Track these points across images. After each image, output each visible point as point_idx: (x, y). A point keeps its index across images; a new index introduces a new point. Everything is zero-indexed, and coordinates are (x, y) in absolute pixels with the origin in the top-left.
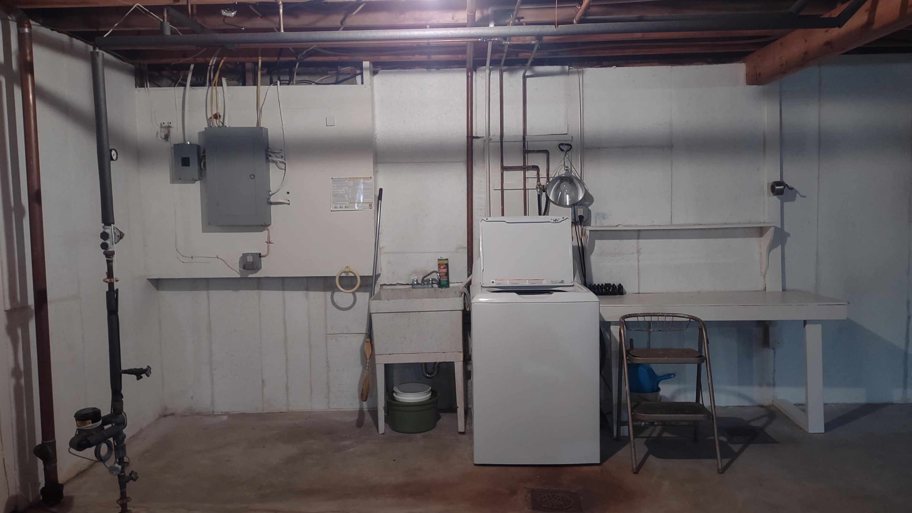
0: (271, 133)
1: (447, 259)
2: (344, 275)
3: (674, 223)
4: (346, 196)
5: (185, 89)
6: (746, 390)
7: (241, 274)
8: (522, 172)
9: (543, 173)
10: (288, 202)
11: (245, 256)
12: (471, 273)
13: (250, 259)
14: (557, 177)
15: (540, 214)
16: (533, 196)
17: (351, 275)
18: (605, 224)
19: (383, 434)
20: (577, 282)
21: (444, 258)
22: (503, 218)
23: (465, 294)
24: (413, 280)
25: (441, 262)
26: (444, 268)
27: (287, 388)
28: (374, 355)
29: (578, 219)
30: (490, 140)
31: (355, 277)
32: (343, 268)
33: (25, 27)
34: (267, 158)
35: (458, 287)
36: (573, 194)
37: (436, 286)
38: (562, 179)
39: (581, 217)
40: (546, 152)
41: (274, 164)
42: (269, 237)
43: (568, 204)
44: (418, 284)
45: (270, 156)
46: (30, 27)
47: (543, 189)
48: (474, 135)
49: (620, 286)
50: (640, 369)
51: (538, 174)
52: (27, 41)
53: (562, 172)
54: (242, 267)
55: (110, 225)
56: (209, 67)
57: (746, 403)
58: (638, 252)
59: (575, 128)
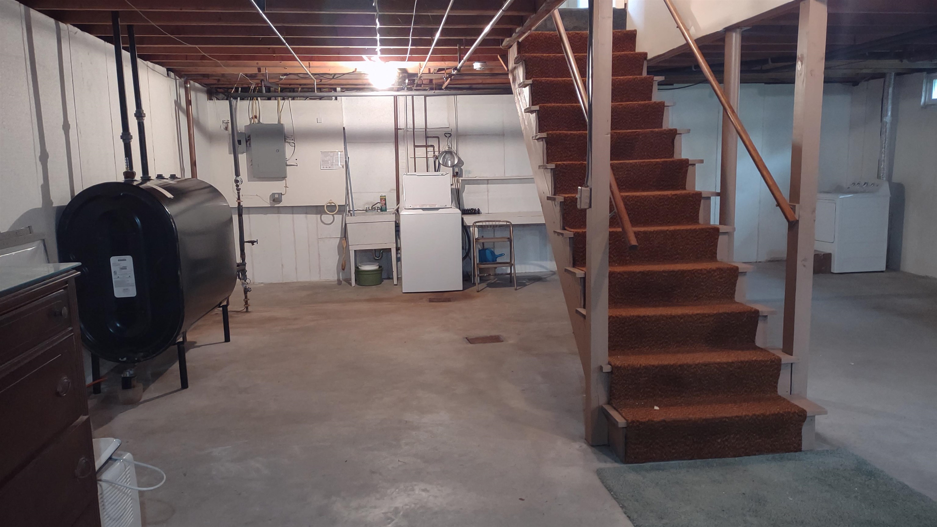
0: (286, 127)
1: (385, 196)
2: (329, 204)
3: (506, 175)
4: (329, 161)
5: (237, 102)
6: (544, 263)
7: (271, 205)
8: (425, 148)
9: (436, 149)
10: (297, 165)
11: (274, 194)
12: (399, 203)
13: (277, 196)
14: (444, 151)
15: (435, 171)
16: (431, 161)
17: (333, 204)
18: (470, 176)
19: (354, 287)
20: (454, 206)
21: (383, 195)
22: (415, 173)
23: (396, 214)
24: (367, 208)
25: (382, 197)
26: (383, 201)
27: (296, 269)
28: (349, 245)
29: (455, 174)
30: (407, 131)
31: (335, 206)
32: (328, 201)
33: (188, 84)
34: (285, 141)
35: (392, 211)
36: (452, 160)
37: (379, 211)
38: (446, 152)
39: (457, 173)
40: (438, 137)
41: (288, 144)
42: (286, 184)
43: (450, 166)
44: (369, 210)
45: (286, 139)
46: (190, 84)
47: (437, 158)
48: (399, 128)
49: (479, 210)
50: (487, 251)
51: (434, 149)
52: (189, 90)
53: (447, 149)
54: (272, 200)
55: (238, 176)
56: (250, 90)
57: (544, 270)
58: (488, 191)
59: (453, 125)
